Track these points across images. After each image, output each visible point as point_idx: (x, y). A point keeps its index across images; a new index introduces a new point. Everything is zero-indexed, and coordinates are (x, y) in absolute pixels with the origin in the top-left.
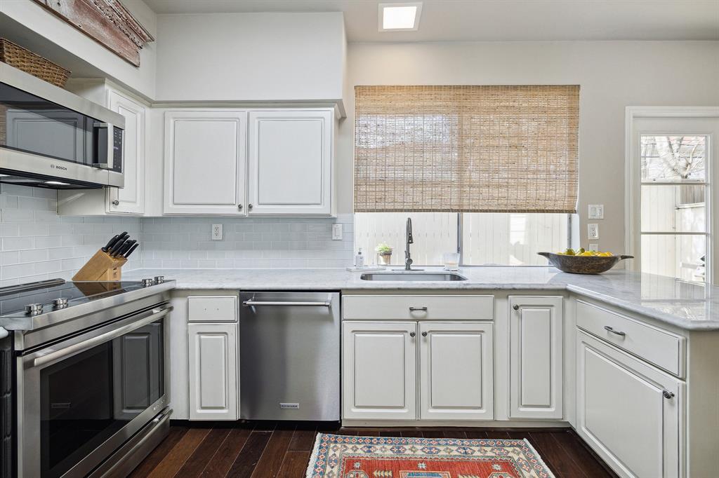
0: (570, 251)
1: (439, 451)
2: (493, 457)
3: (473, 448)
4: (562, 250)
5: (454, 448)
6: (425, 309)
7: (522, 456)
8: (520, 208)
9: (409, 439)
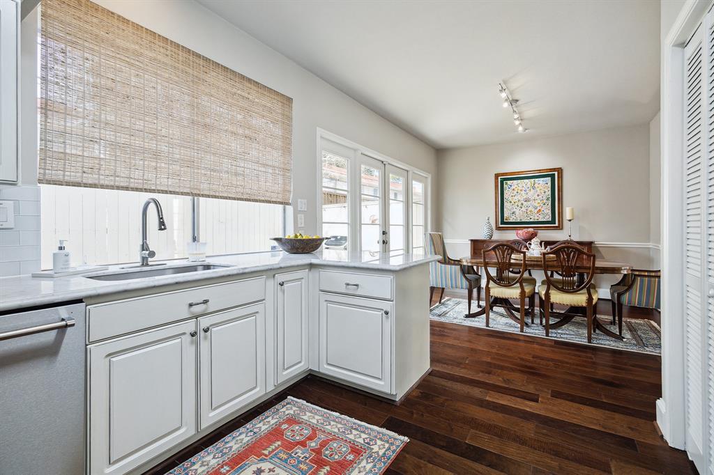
0: (296, 236)
1: (231, 447)
2: (276, 422)
3: (257, 426)
4: (290, 234)
5: (243, 436)
6: (206, 302)
7: (294, 408)
8: (253, 198)
9: (193, 459)
